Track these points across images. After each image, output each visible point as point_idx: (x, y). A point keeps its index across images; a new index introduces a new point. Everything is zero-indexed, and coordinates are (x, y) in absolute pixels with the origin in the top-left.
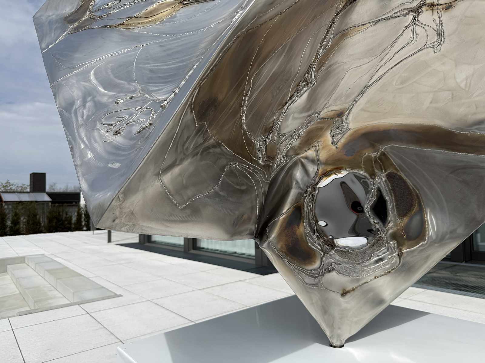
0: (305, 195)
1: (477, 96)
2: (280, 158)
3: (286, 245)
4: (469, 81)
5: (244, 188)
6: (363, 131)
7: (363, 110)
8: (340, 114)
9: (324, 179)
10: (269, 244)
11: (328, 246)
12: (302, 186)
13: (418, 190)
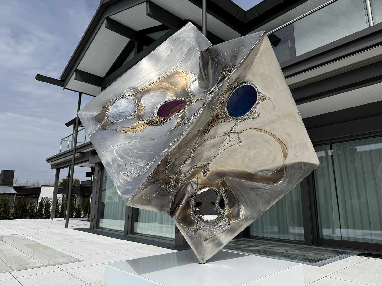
0: (191, 197)
1: (260, 160)
2: (181, 182)
3: (182, 218)
4: (255, 155)
5: (166, 194)
6: (216, 172)
7: (214, 164)
8: (205, 166)
9: (200, 190)
10: (175, 217)
11: (200, 219)
12: (190, 194)
13: (238, 197)
